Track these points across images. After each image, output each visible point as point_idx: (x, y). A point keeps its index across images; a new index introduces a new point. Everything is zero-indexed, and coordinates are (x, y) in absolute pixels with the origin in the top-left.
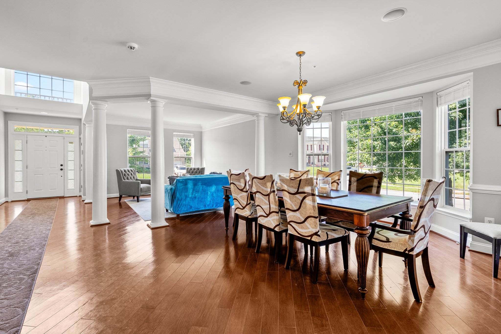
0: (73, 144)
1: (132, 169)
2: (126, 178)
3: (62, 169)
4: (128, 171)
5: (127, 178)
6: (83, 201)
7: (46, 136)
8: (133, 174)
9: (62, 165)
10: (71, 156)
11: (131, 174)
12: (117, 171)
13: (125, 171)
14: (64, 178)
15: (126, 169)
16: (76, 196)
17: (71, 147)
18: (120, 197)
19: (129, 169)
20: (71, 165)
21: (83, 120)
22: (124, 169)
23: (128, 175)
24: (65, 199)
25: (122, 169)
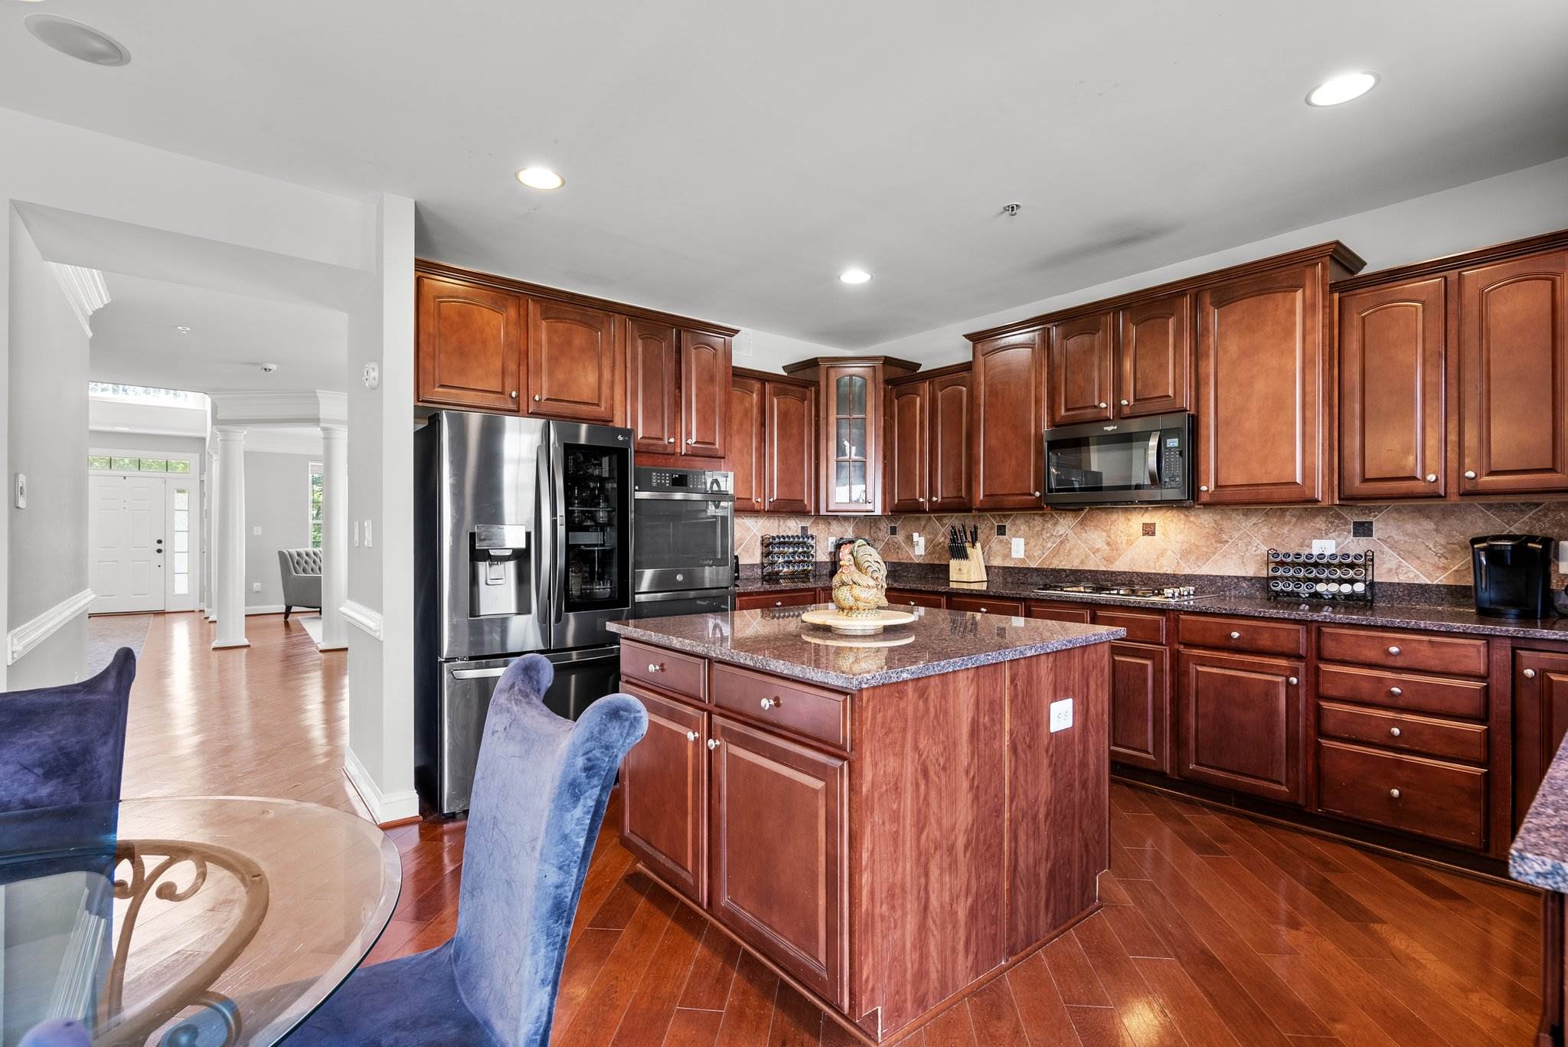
0: (187, 494)
1: (317, 550)
2: (300, 570)
3: (159, 551)
4: (307, 555)
5: (304, 570)
6: (207, 618)
7: (125, 478)
8: (318, 560)
9: (160, 542)
10: (181, 521)
11: (314, 562)
12: (281, 554)
13: (299, 555)
14: (166, 571)
15: (302, 550)
16: (193, 611)
17: (181, 501)
18: (288, 612)
19: (310, 549)
20: (181, 543)
21: (208, 439)
22: (298, 550)
23: (306, 562)
24: (167, 615)
25: (293, 551)
